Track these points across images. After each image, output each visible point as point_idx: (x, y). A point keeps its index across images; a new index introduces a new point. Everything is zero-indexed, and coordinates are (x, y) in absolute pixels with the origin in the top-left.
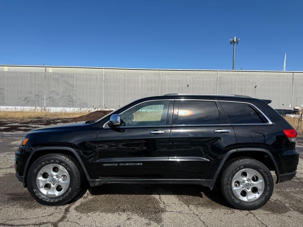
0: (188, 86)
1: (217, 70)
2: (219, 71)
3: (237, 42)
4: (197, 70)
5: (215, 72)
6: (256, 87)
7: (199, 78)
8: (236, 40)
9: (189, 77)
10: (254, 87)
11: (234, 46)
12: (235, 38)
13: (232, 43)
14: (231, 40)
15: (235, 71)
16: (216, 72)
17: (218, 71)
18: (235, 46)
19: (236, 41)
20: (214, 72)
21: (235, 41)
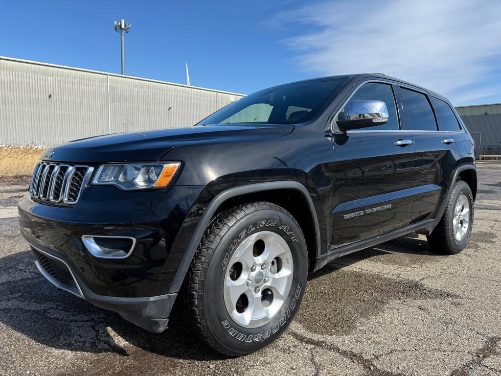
0: (50, 96)
1: (106, 73)
2: (109, 75)
3: (126, 30)
4: (68, 67)
5: (102, 75)
6: (170, 110)
7: (74, 84)
8: (126, 25)
9: (50, 79)
10: (168, 109)
11: (121, 35)
12: (123, 21)
13: (117, 30)
14: (115, 23)
15: (137, 79)
16: (104, 76)
17: (107, 75)
18: (123, 37)
19: (125, 27)
20: (100, 75)
21: (123, 26)
